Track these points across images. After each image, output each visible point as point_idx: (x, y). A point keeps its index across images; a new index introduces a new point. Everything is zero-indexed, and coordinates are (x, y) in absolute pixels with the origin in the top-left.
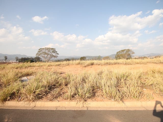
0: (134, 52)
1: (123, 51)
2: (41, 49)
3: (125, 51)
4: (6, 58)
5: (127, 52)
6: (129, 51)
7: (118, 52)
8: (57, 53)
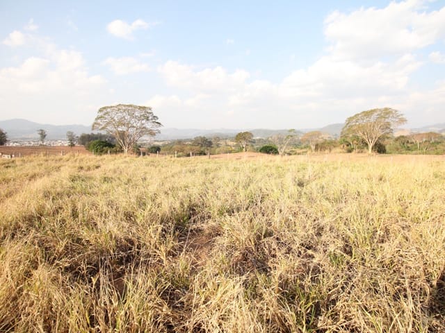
0: (404, 116)
1: (367, 114)
2: (104, 108)
3: (375, 115)
4: (43, 135)
5: (382, 117)
6: (387, 114)
7: (350, 119)
8: (157, 121)
